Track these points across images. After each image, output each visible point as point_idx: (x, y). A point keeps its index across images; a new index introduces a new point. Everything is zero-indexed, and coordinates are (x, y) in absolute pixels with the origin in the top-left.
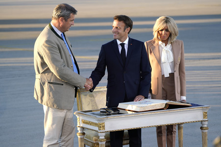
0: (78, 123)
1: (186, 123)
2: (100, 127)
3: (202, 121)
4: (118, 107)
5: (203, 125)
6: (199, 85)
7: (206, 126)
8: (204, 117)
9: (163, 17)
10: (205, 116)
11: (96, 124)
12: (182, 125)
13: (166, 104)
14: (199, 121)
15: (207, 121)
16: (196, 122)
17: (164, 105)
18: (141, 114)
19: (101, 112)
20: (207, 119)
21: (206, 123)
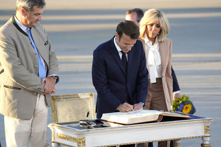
0: (53, 138)
1: (184, 138)
2: (80, 143)
3: (203, 137)
4: (102, 118)
5: (204, 141)
6: (199, 93)
7: (208, 143)
8: (205, 133)
9: (153, 10)
10: (206, 130)
11: (74, 139)
12: (179, 142)
13: (160, 115)
14: (199, 137)
15: (209, 136)
16: (196, 137)
17: (158, 117)
18: (129, 127)
19: (81, 124)
20: (209, 135)
21: (208, 139)
